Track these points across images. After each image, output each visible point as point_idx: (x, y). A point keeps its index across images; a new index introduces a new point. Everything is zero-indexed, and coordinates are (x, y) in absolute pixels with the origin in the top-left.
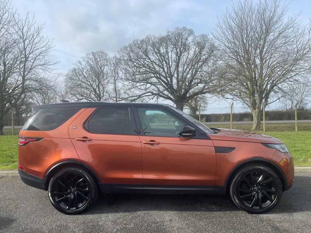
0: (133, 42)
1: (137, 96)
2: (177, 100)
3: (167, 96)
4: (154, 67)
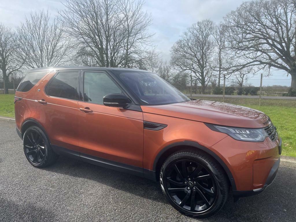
1: (241, 65)
2: (294, 69)
3: (281, 65)
4: (267, 31)
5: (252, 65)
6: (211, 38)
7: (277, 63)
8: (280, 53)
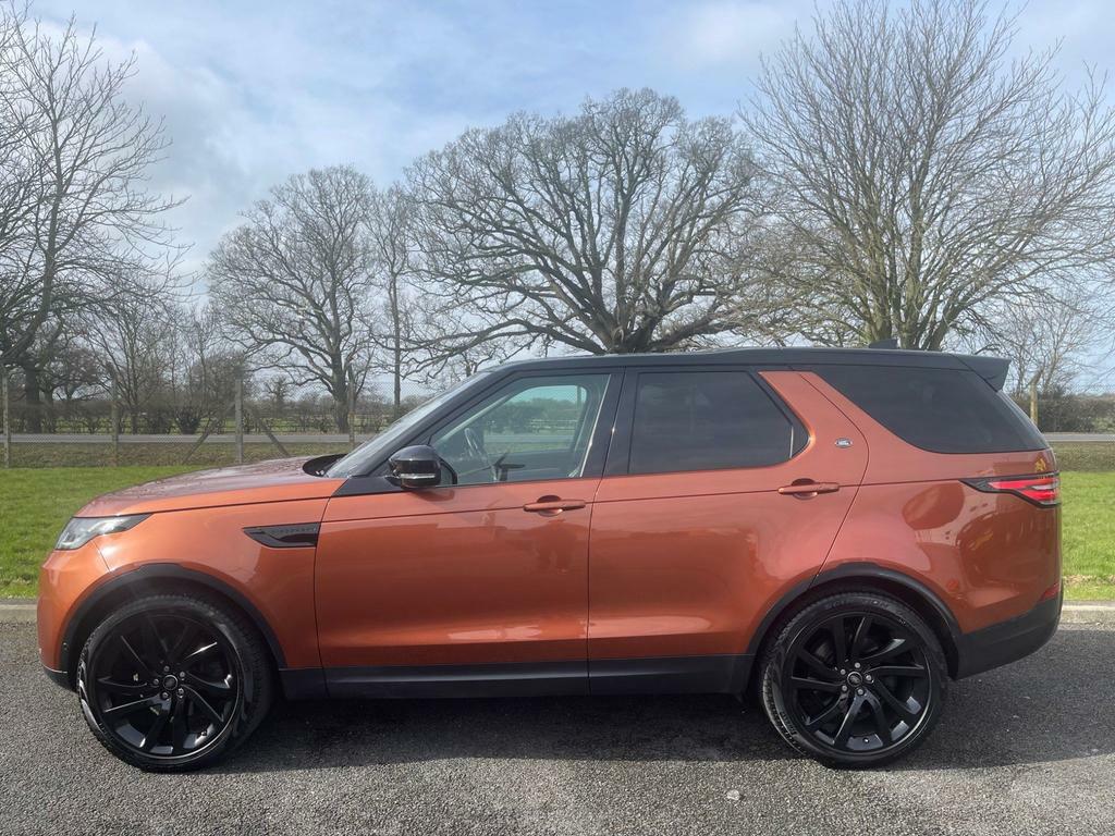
0: (463, 139)
1: (473, 334)
3: (582, 336)
4: (535, 231)
5: (503, 335)
6: (362, 233)
7: (570, 330)
8: (575, 300)
